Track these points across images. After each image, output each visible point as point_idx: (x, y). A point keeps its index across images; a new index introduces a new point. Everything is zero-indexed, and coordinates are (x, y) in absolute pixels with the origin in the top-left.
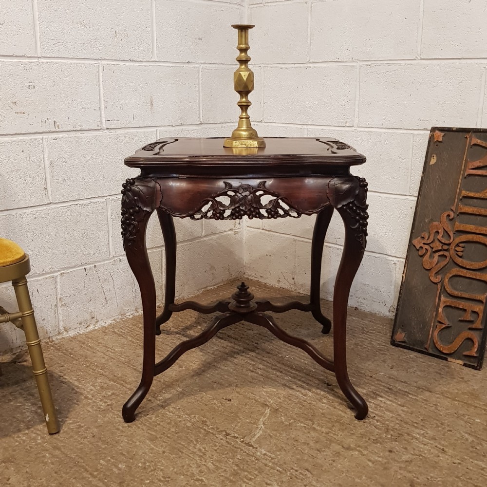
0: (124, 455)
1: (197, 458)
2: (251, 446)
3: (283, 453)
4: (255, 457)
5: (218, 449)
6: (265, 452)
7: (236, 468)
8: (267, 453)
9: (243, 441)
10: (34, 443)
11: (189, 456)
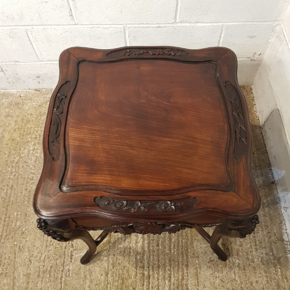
0: (26, 216)
1: (44, 246)
2: (71, 258)
3: (76, 278)
4: (64, 269)
5: (58, 248)
6: (71, 268)
7: (49, 269)
8: (71, 271)
9: (72, 252)
10: (9, 177)
11: (43, 242)
